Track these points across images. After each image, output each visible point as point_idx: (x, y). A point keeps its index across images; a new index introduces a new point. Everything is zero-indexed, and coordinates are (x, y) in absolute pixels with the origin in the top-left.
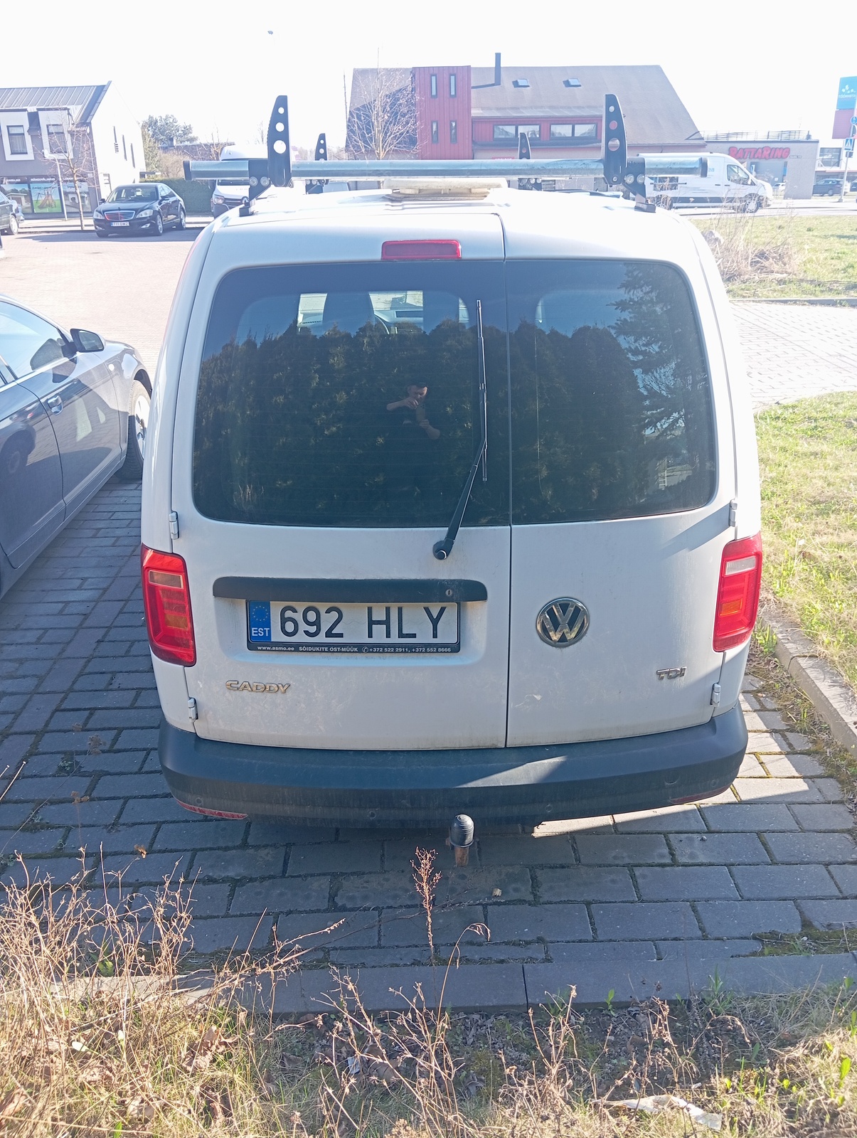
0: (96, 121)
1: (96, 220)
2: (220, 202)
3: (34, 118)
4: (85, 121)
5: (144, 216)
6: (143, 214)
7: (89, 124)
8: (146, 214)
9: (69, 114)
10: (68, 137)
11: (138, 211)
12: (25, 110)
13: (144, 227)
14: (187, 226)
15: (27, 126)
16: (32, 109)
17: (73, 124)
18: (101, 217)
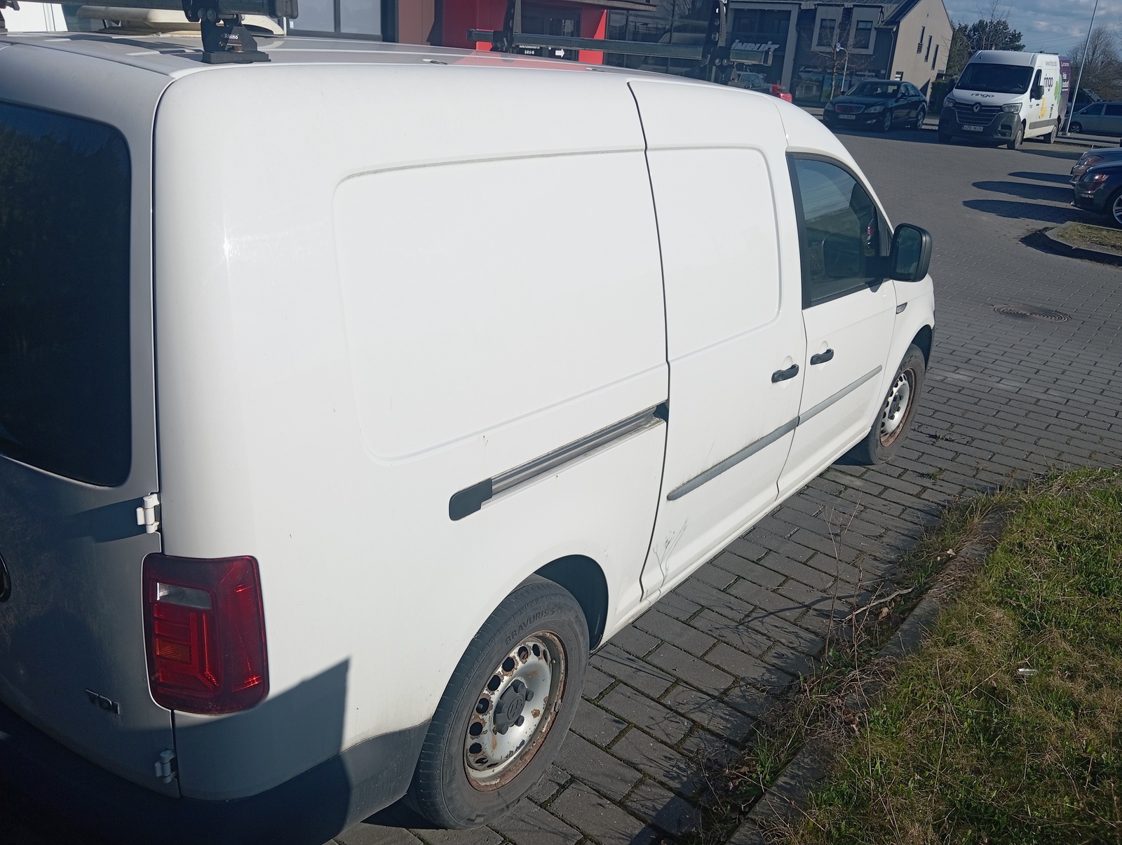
0: (904, 23)
1: (826, 111)
2: (951, 105)
3: (848, 13)
4: (896, 20)
5: (872, 111)
6: (872, 110)
7: (898, 24)
8: (876, 110)
9: (882, 12)
10: (873, 34)
11: (869, 105)
12: (843, 5)
13: (869, 122)
14: (923, 127)
15: (839, 20)
16: (848, 5)
17: (882, 22)
18: (831, 108)
